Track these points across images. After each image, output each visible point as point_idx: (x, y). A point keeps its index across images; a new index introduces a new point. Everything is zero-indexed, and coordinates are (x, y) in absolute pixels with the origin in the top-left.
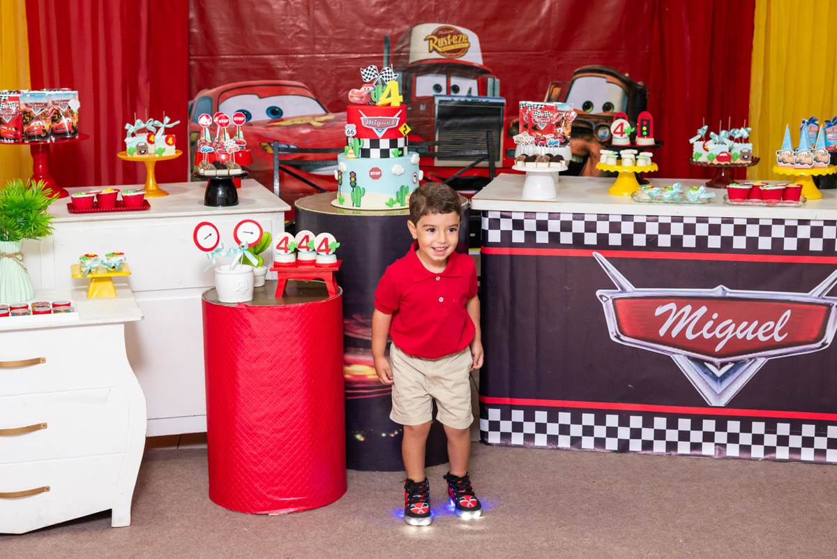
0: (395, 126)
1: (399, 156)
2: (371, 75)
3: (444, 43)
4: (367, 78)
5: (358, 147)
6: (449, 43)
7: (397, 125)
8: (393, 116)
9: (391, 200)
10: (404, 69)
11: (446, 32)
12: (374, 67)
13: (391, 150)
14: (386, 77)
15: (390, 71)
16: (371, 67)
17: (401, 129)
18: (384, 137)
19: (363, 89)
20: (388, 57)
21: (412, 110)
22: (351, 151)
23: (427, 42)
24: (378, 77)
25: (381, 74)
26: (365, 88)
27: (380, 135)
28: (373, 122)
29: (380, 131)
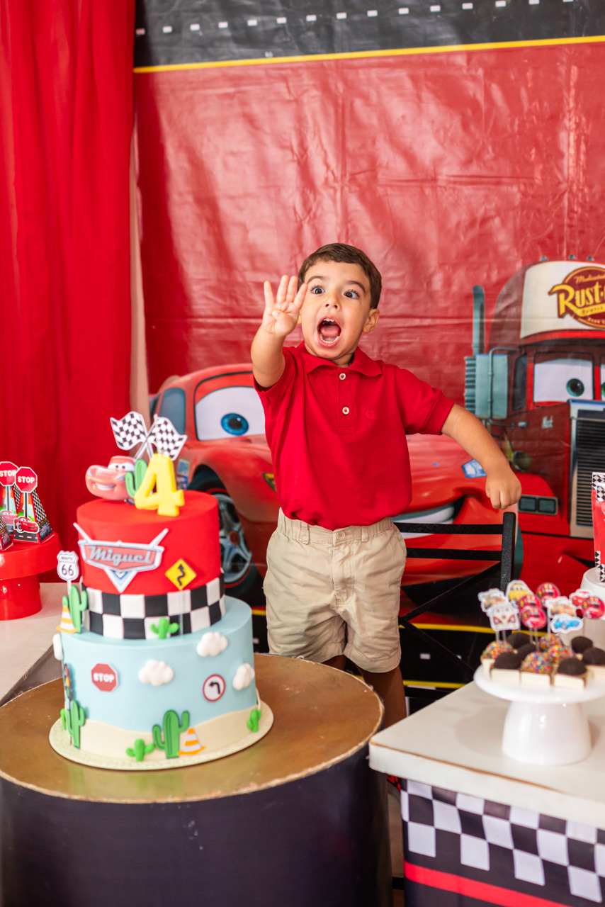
0: (153, 567)
1: (174, 634)
2: (133, 434)
3: (587, 298)
4: (125, 440)
5: (79, 608)
6: (597, 300)
7: (157, 563)
8: (148, 542)
9: (142, 745)
10: (511, 348)
11: (590, 278)
12: (137, 416)
13: (150, 622)
15: (169, 427)
18: (130, 590)
19: (112, 466)
20: (481, 324)
21: (528, 425)
22: (68, 615)
23: (555, 296)
24: (146, 441)
25: (152, 434)
26: (117, 467)
27: (121, 585)
28: (104, 553)
29: (121, 576)
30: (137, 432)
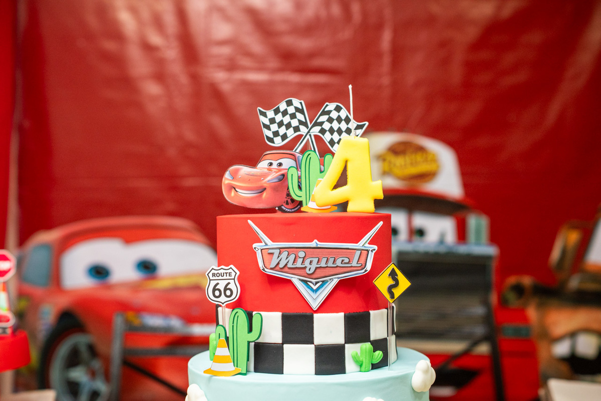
0: (361, 273)
1: (375, 367)
2: (288, 126)
4: (276, 134)
5: (244, 339)
7: (369, 267)
8: (356, 240)
12: (296, 102)
13: (351, 350)
14: (332, 131)
15: (343, 113)
16: (289, 103)
17: (382, 282)
18: (326, 307)
19: (263, 165)
22: (223, 351)
24: (309, 132)
25: (316, 124)
26: (271, 164)
27: (315, 299)
28: (292, 257)
29: (315, 288)
30: (295, 123)
